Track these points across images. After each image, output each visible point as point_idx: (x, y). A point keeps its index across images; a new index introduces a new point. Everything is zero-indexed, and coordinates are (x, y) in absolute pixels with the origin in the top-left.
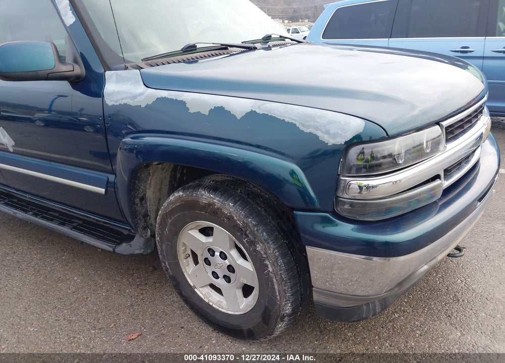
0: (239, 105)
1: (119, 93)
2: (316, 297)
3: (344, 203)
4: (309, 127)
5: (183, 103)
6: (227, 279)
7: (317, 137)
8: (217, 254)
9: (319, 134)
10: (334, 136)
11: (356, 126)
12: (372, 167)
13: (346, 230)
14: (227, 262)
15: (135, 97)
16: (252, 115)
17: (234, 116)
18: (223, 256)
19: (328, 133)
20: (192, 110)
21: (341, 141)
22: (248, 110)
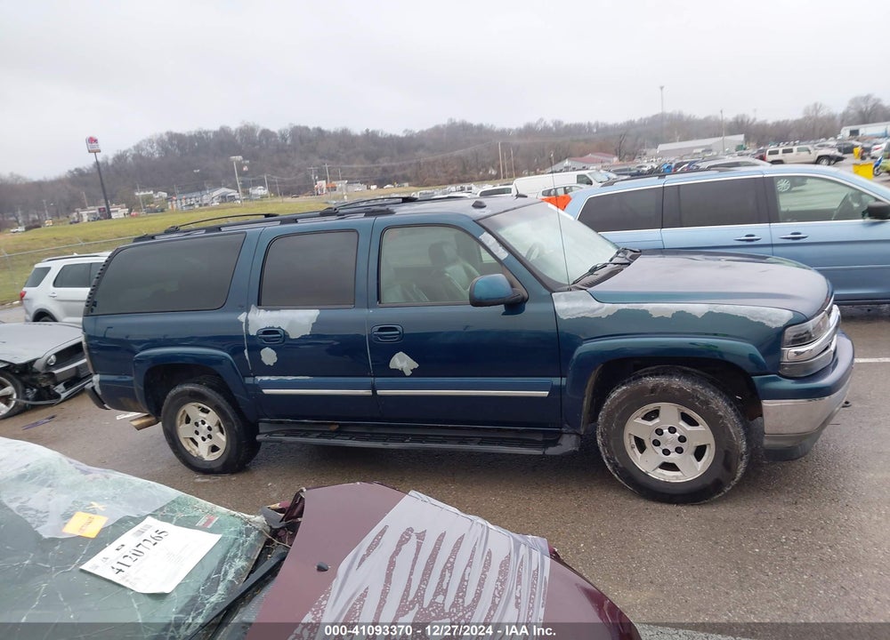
0: (698, 308)
1: (573, 309)
2: (766, 442)
3: (786, 366)
4: (756, 318)
5: (645, 312)
6: (680, 450)
7: (763, 324)
8: (666, 431)
9: (764, 321)
10: (775, 322)
11: (787, 315)
12: (801, 340)
13: (787, 384)
14: (677, 434)
15: (594, 310)
16: (710, 314)
17: (695, 317)
18: (672, 430)
19: (770, 320)
20: (655, 316)
21: (781, 325)
22: (707, 311)
